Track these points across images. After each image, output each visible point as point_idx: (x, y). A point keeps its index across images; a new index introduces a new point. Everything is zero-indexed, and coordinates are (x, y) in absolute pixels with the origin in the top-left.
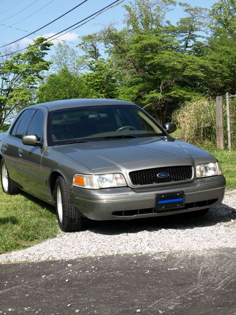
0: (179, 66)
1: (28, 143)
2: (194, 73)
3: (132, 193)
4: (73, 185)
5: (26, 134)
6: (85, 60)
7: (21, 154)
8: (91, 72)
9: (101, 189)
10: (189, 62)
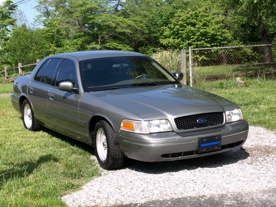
0: (114, 25)
1: (64, 89)
2: (124, 30)
3: (178, 137)
4: (121, 129)
5: (63, 81)
6: (40, 18)
7: (52, 97)
8: (45, 27)
9: (150, 133)
10: (120, 22)
